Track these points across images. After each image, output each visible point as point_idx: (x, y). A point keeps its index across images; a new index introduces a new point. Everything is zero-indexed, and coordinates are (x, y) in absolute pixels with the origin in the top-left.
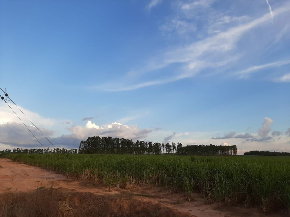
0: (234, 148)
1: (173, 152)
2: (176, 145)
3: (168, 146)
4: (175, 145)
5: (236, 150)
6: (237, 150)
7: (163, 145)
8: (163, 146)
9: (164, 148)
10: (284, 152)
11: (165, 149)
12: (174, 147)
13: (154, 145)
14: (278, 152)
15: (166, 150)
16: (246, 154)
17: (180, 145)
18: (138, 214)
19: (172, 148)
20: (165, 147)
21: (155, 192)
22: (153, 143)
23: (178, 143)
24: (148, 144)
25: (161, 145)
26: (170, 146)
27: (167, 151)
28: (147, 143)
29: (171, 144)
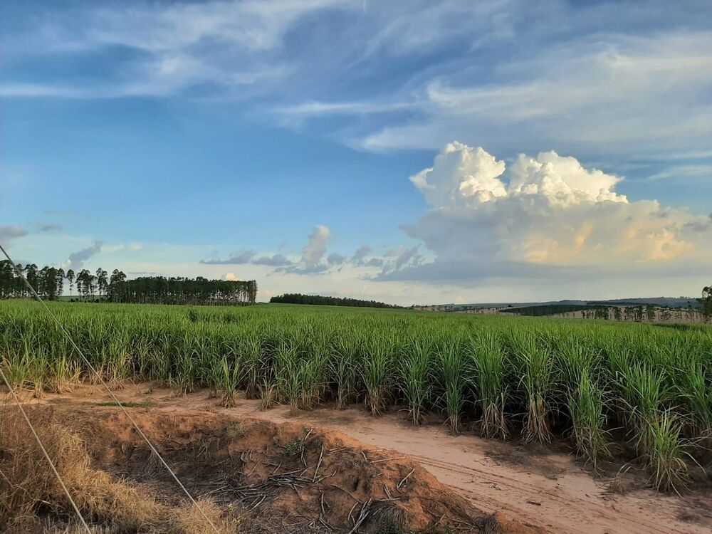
0: (250, 287)
1: (97, 293)
2: (109, 275)
3: (85, 277)
4: (106, 276)
5: (256, 290)
6: (257, 292)
7: (71, 274)
8: (71, 278)
9: (73, 283)
10: (347, 298)
11: (76, 285)
12: (102, 280)
13: (41, 272)
14: (336, 297)
15: (79, 287)
16: (274, 300)
17: (118, 276)
18: (189, 437)
19: (94, 283)
20: (74, 280)
21: (139, 395)
22: (40, 269)
23: (115, 272)
24: (24, 268)
25: (66, 273)
26: (92, 278)
27: (79, 290)
28: (19, 266)
29: (93, 273)
